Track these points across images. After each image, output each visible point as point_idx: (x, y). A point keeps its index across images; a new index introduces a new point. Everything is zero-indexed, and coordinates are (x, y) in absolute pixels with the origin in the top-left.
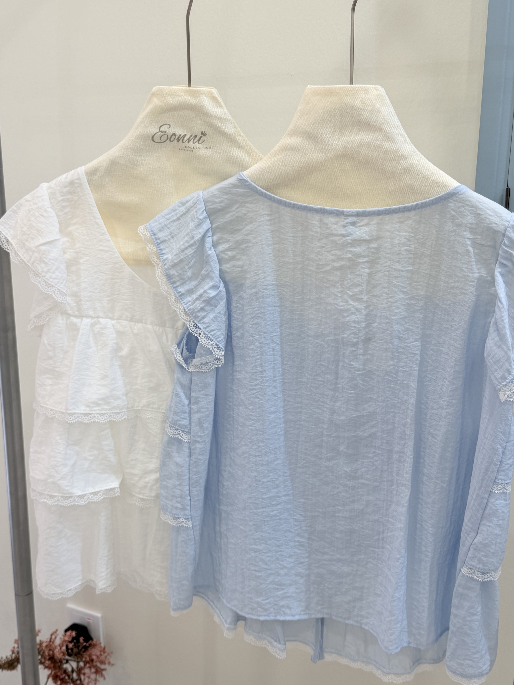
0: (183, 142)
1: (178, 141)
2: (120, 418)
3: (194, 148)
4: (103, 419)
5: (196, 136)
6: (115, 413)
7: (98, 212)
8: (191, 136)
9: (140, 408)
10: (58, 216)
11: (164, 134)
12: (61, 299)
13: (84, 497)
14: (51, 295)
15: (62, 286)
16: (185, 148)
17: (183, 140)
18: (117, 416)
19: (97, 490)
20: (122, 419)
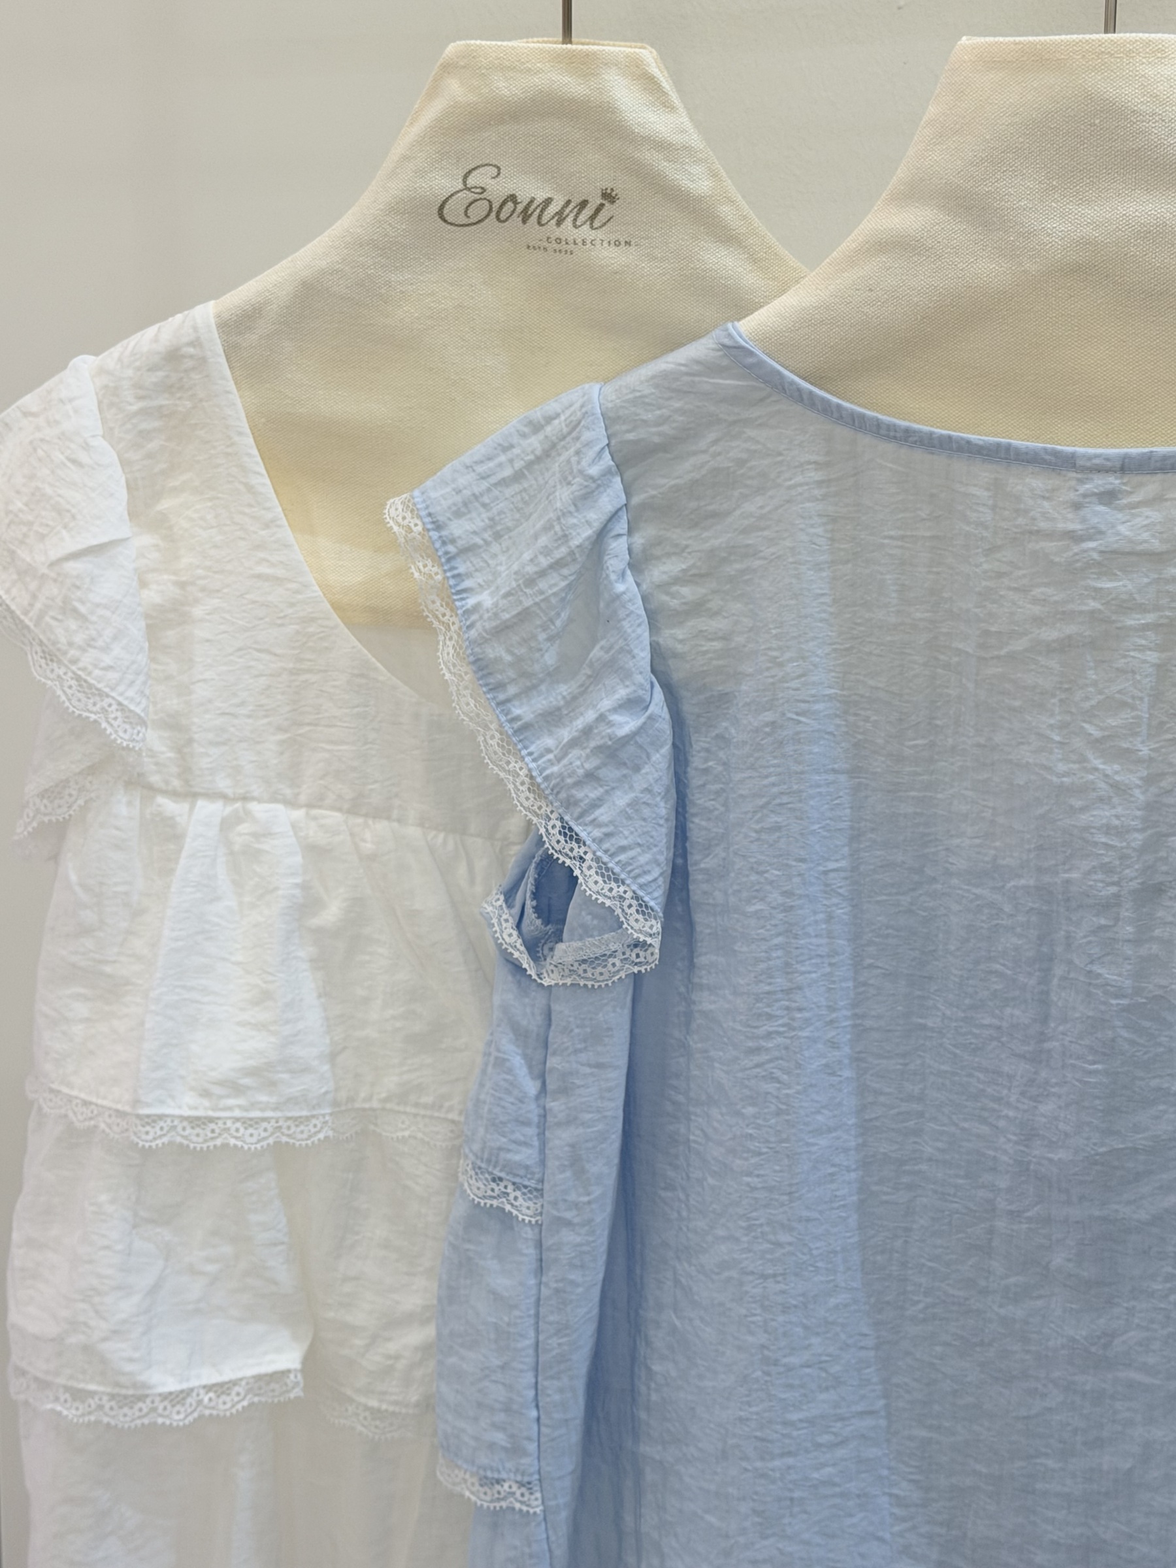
0: (539, 223)
1: (524, 221)
2: (310, 1137)
3: (575, 243)
4: (254, 1140)
5: (583, 204)
6: (295, 1119)
7: (255, 452)
8: (568, 202)
9: (375, 1104)
10: (124, 463)
11: (478, 196)
12: (126, 737)
13: (184, 1399)
14: (95, 721)
15: (130, 693)
16: (546, 244)
17: (540, 217)
18: (299, 1129)
19: (227, 1375)
20: (315, 1139)
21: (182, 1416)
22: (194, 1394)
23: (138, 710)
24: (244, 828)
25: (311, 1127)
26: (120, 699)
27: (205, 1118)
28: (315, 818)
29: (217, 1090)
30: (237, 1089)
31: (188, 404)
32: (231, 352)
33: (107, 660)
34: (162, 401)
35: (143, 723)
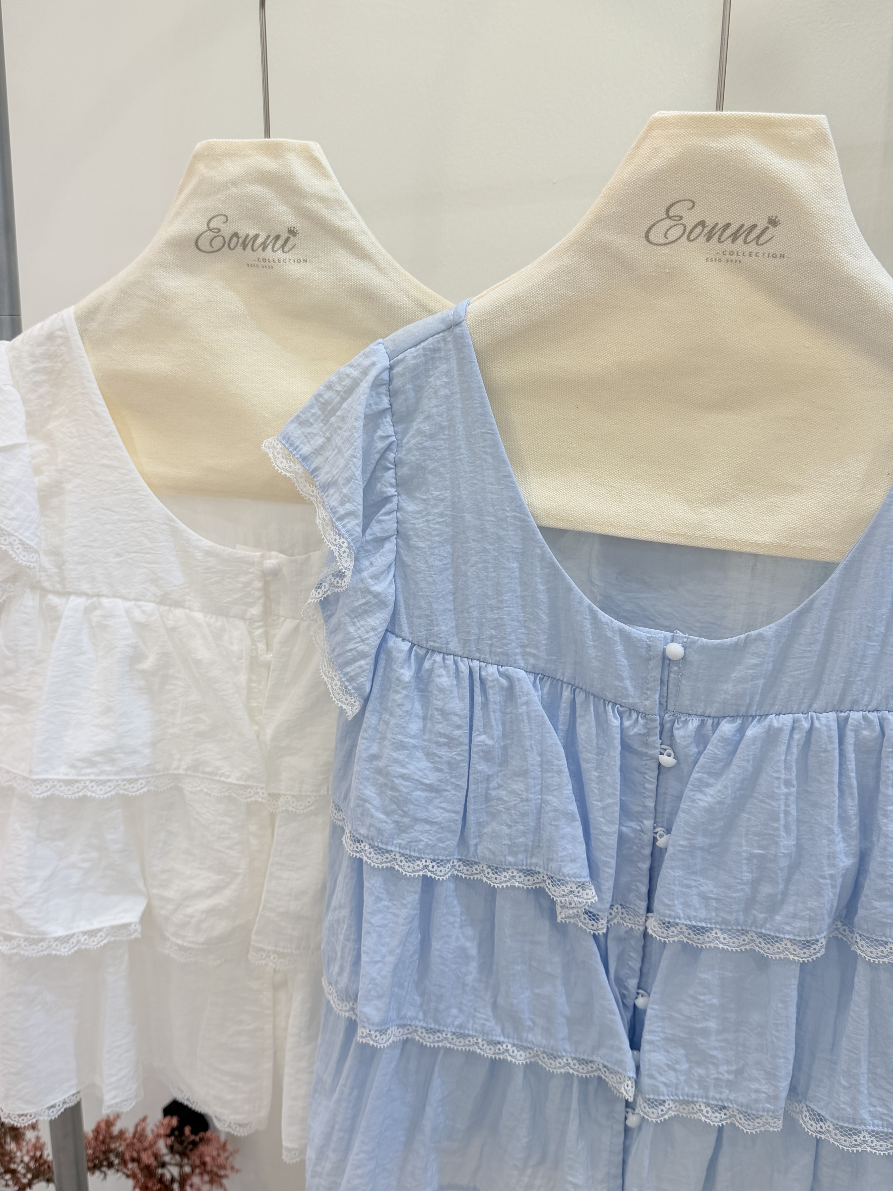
0: (253, 250)
1: (244, 249)
2: (137, 790)
3: (274, 261)
5: (278, 238)
6: (128, 780)
8: (269, 236)
10: (25, 401)
11: (217, 234)
14: (5, 550)
15: (27, 534)
17: (253, 246)
18: (131, 786)
19: (96, 925)
20: (141, 791)
21: (67, 950)
22: (76, 936)
23: (32, 544)
24: (98, 612)
25: (139, 784)
26: (21, 537)
27: (74, 780)
28: (140, 607)
29: (80, 764)
30: (92, 764)
31: (60, 365)
32: (83, 333)
33: (12, 514)
34: (46, 364)
35: (36, 552)
